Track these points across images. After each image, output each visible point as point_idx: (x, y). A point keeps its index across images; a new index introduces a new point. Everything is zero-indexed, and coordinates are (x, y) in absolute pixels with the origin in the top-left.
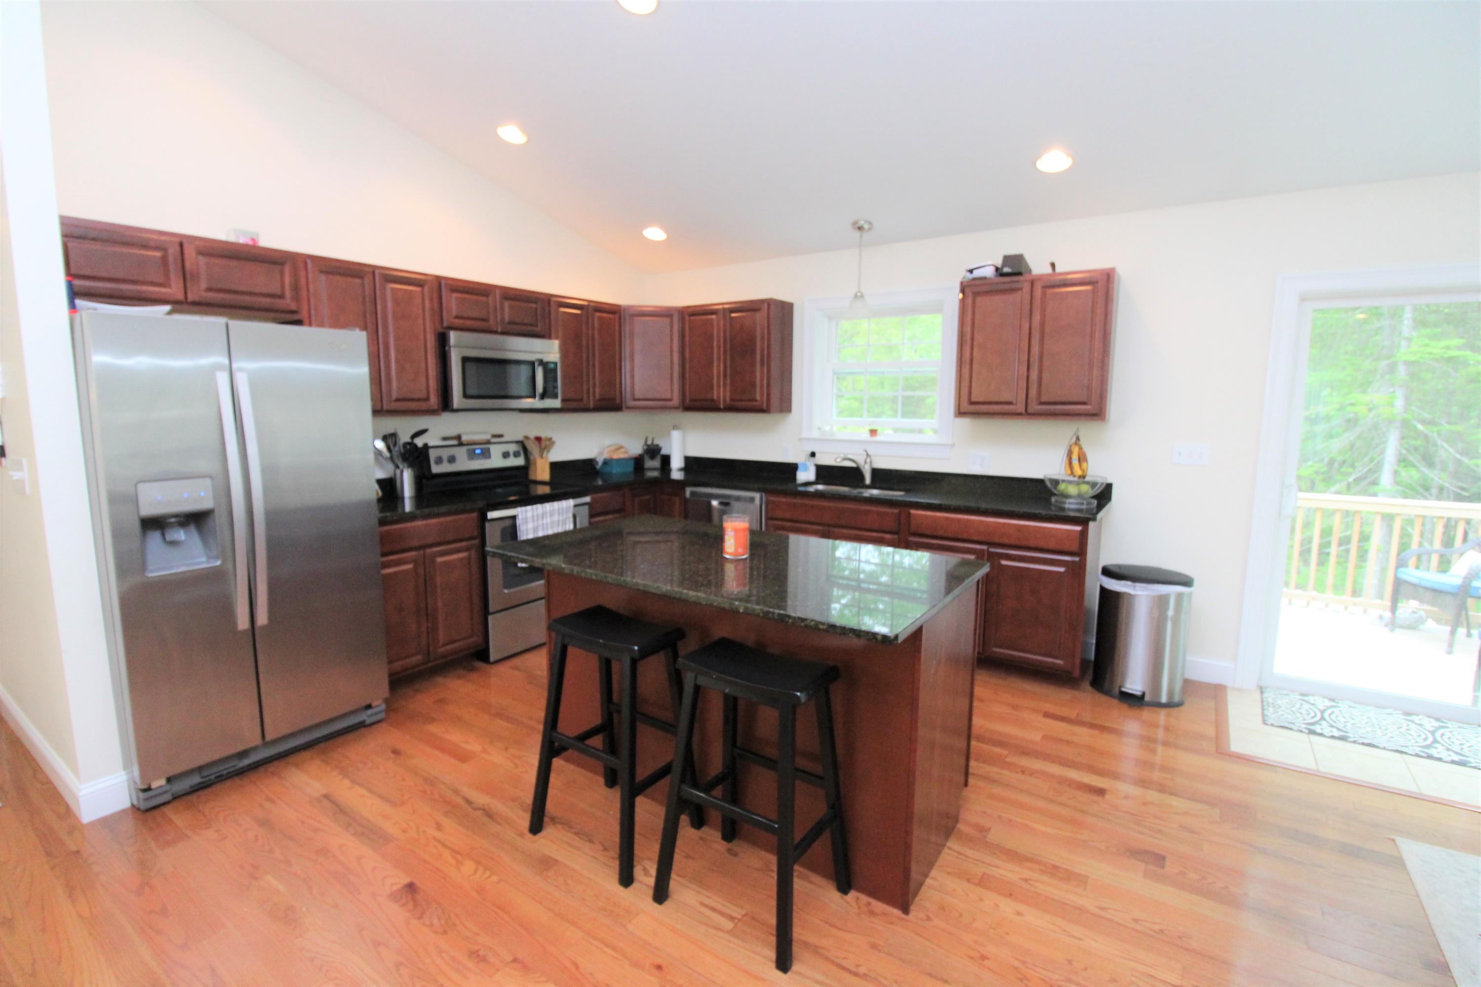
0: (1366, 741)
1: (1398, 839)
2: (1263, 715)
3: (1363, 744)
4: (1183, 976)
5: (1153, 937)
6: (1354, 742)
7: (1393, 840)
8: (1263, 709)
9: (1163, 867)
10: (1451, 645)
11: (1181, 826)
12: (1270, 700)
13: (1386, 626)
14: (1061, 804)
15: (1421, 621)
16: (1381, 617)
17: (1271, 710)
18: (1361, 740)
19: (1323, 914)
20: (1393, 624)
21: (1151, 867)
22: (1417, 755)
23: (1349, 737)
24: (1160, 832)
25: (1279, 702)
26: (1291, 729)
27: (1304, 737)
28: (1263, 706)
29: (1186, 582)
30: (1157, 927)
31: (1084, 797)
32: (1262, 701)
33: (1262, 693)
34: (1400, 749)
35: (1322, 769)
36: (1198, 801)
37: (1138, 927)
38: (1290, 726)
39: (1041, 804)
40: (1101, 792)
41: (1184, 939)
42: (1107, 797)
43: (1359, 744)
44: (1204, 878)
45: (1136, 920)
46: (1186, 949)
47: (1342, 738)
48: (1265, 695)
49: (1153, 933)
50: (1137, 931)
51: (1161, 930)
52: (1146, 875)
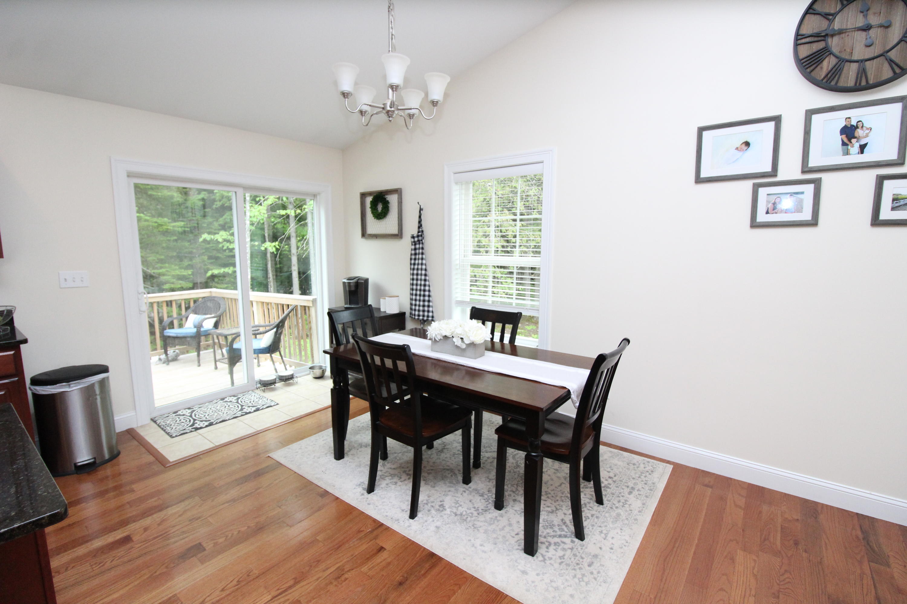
0: (221, 420)
1: (270, 455)
2: (168, 434)
3: (220, 422)
4: (269, 591)
5: (237, 589)
6: (216, 423)
7: (269, 456)
8: (164, 431)
9: (205, 550)
10: (199, 362)
11: (190, 520)
12: (164, 424)
13: (164, 363)
14: (110, 569)
15: (177, 355)
16: (160, 359)
17: (168, 428)
18: (219, 421)
19: (280, 507)
20: (168, 361)
21: (199, 555)
22: (242, 415)
23: (213, 422)
24: (184, 532)
25: (168, 422)
26: (187, 433)
27: (194, 433)
28: (162, 429)
29: (104, 369)
30: (235, 582)
31: (121, 551)
32: (159, 426)
33: (155, 422)
34: (235, 416)
35: (217, 444)
36: (183, 500)
37: (228, 592)
38: (184, 431)
39: (96, 582)
40: (127, 539)
41: (250, 574)
42: (135, 538)
43: (219, 423)
44: (227, 536)
45: (223, 590)
46: (257, 577)
47: (211, 424)
48: (158, 422)
49: (237, 587)
50: (229, 594)
51: (238, 581)
52: (202, 562)
